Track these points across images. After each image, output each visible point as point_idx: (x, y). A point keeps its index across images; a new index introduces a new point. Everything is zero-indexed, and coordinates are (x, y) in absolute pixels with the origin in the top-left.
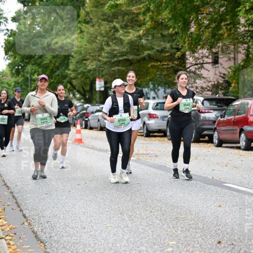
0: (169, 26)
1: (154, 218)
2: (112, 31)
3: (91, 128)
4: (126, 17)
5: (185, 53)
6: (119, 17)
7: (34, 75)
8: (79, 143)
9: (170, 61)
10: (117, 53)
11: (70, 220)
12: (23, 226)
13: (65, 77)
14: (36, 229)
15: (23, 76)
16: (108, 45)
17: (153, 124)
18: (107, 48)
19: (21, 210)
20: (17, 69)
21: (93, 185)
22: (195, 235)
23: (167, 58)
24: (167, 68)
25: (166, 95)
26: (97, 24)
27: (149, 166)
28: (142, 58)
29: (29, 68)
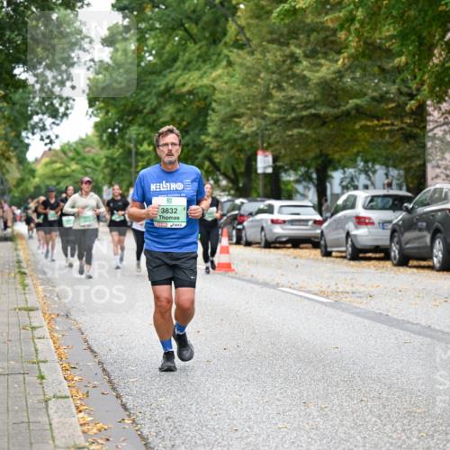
0: (394, 51)
1: (366, 413)
2: (288, 62)
3: (248, 244)
4: (314, 36)
5: (424, 102)
6: (301, 36)
7: (141, 145)
8: (227, 271)
9: (396, 117)
10: (297, 104)
11: (210, 415)
12: (122, 425)
13: (200, 148)
14: (145, 432)
15: (122, 146)
16: (280, 88)
17: (363, 235)
18: (277, 94)
19: (118, 397)
20: (110, 133)
21: (252, 350)
22: (445, 445)
23: (391, 112)
24: (391, 131)
25: (389, 180)
26: (260, 49)
27: (358, 314)
28: (343, 112)
29: (133, 131)
